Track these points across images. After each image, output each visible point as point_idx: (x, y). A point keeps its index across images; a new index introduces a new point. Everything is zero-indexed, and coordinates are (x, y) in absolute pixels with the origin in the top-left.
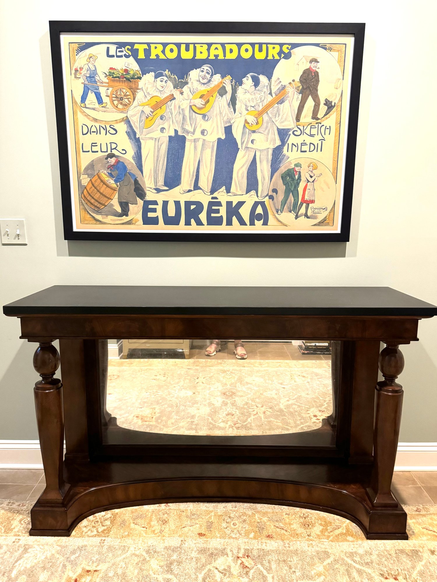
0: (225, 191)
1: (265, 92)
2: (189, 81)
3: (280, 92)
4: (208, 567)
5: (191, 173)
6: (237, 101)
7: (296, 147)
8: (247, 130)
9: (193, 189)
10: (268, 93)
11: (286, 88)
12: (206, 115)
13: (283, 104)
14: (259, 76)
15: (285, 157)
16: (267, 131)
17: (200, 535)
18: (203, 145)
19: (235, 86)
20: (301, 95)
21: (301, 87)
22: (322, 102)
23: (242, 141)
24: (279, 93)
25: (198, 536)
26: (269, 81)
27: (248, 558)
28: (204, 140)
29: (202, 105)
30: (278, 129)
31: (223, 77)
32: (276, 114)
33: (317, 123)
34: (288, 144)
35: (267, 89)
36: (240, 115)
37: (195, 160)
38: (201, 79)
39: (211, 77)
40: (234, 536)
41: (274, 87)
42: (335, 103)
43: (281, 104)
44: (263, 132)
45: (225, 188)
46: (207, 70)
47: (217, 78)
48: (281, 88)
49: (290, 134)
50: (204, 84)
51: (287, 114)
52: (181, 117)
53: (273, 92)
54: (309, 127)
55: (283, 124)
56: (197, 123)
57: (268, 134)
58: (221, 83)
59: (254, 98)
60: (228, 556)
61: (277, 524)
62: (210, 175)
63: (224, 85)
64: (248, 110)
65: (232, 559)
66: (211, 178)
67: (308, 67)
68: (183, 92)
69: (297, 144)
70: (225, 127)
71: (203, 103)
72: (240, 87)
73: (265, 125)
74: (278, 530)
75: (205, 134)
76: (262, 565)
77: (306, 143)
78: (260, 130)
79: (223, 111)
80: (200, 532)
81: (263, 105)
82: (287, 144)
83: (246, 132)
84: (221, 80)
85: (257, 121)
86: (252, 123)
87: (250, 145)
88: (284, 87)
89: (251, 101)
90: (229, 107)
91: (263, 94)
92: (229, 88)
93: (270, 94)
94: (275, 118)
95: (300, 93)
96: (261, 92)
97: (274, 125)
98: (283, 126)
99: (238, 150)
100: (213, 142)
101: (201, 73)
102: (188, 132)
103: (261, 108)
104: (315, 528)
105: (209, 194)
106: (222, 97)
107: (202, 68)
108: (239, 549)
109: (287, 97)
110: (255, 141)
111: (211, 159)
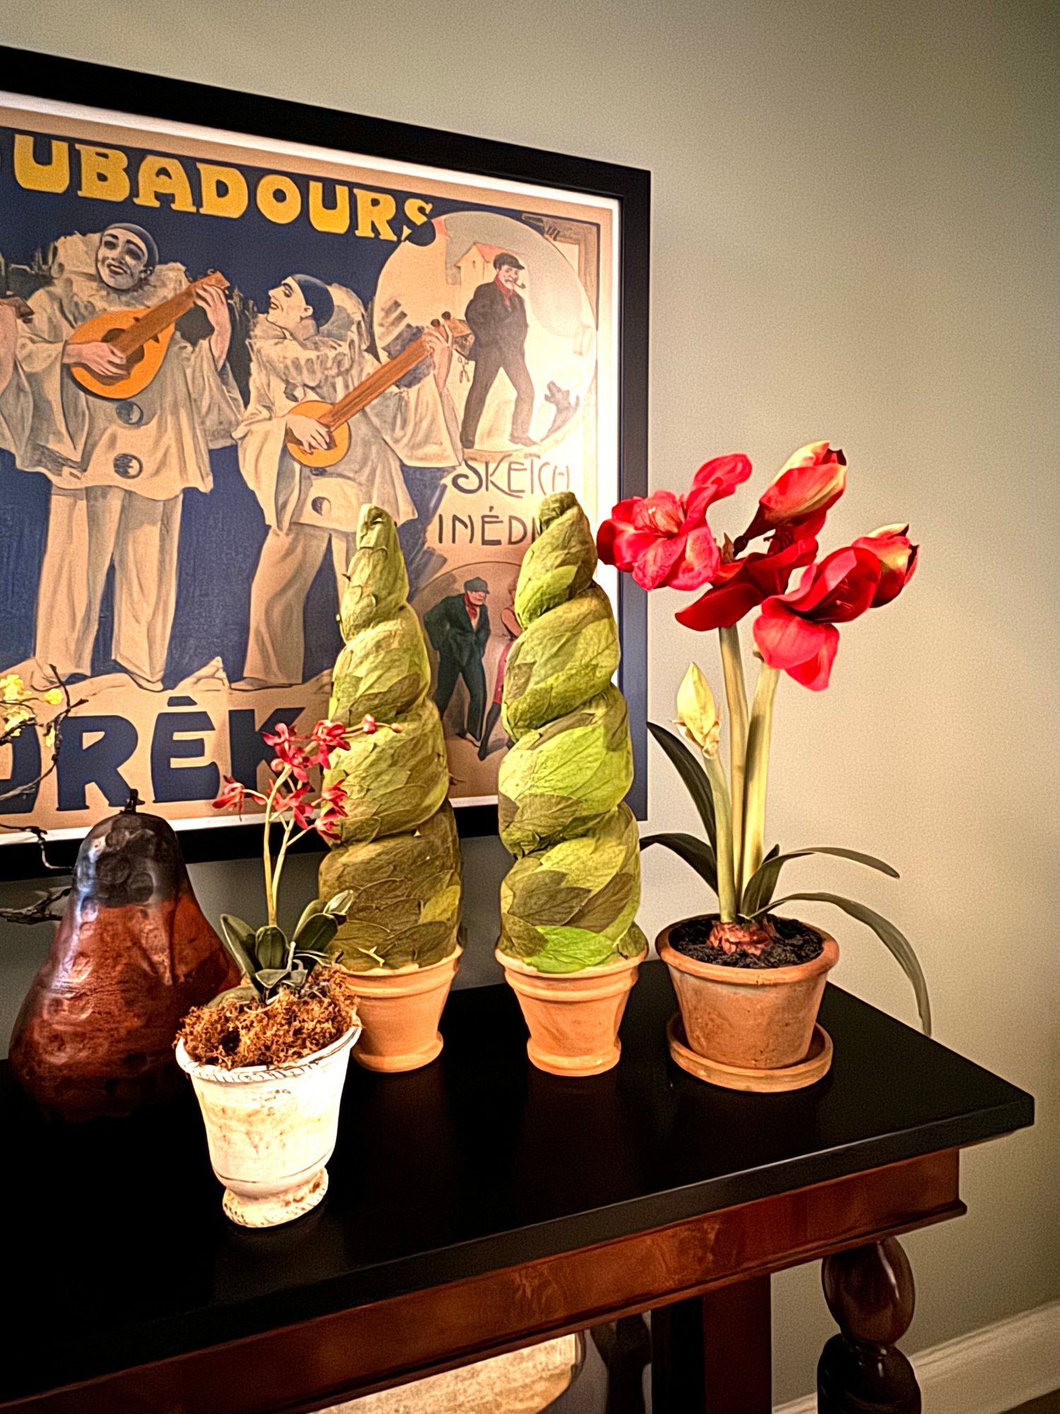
0: (222, 674)
1: (352, 343)
2: (54, 272)
3: (404, 348)
5: (80, 613)
6: (253, 366)
7: (466, 526)
8: (297, 467)
9: (88, 673)
10: (364, 347)
11: (424, 337)
12: (131, 405)
13: (415, 388)
14: (329, 288)
15: (434, 558)
16: (367, 471)
18: (123, 509)
19: (242, 313)
20: (472, 363)
21: (471, 339)
22: (540, 391)
23: (280, 502)
24: (400, 352)
26: (366, 309)
28: (129, 493)
29: (117, 366)
30: (403, 465)
31: (195, 274)
32: (395, 418)
33: (526, 456)
34: (441, 517)
35: (360, 334)
36: (265, 413)
37: (92, 566)
38: (105, 273)
39: (145, 271)
41: (382, 329)
42: (578, 398)
43: (409, 385)
44: (351, 475)
45: (221, 665)
46: (129, 242)
47: (172, 277)
48: (406, 335)
49: (445, 487)
50: (119, 291)
51: (433, 421)
52: (28, 402)
53: (380, 344)
54: (504, 466)
55: (420, 452)
56: (96, 432)
57: (371, 480)
58: (188, 294)
59: (315, 359)
62: (160, 618)
63: (200, 303)
64: (295, 399)
66: (164, 627)
67: (489, 279)
68: (32, 313)
69: (470, 517)
70: (211, 452)
71: (117, 361)
72: (261, 315)
73: (358, 451)
75: (132, 472)
77: (497, 517)
78: (341, 468)
79: (201, 395)
81: (347, 387)
82: (436, 520)
83: (293, 471)
84: (185, 284)
85: (330, 437)
86: (314, 443)
87: (309, 516)
88: (416, 334)
89: (305, 371)
90: (225, 382)
91: (344, 348)
92: (219, 316)
93: (372, 350)
94: (393, 430)
95: (468, 358)
96: (341, 343)
97: (390, 454)
98: (421, 459)
99: (266, 534)
100: (166, 502)
101: (104, 252)
102: (59, 462)
103: (341, 394)
105: (160, 686)
106: (194, 344)
107: (107, 232)
109: (428, 367)
110: (325, 504)
111: (162, 562)
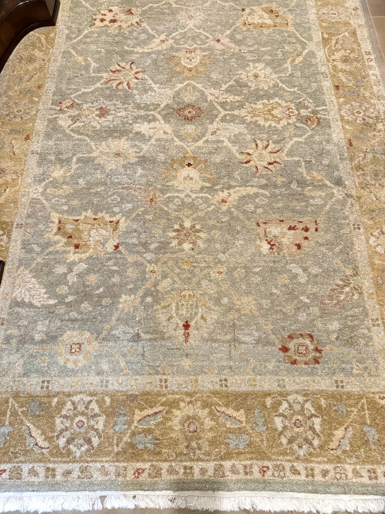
4: (68, 131)
17: (27, 139)
27: (62, 103)
40: (34, 112)
60: (58, 117)
61: (25, 80)
65: (61, 114)
74: (33, 80)
76: (71, 94)
80: (23, 139)
104: (36, 55)
108: (51, 109)
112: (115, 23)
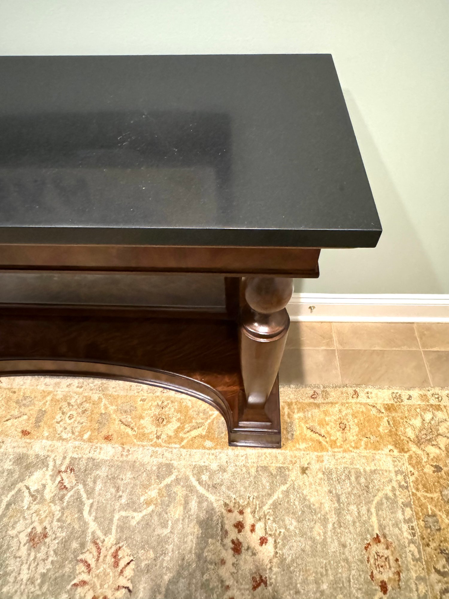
4: (20, 485)
17: (25, 433)
25: (20, 434)
27: (71, 472)
40: (64, 436)
60: (47, 470)
61: (123, 417)
65: (51, 473)
74: (123, 427)
76: (85, 485)
80: (25, 429)
104: (169, 426)
108: (65, 458)
112: (231, 552)
